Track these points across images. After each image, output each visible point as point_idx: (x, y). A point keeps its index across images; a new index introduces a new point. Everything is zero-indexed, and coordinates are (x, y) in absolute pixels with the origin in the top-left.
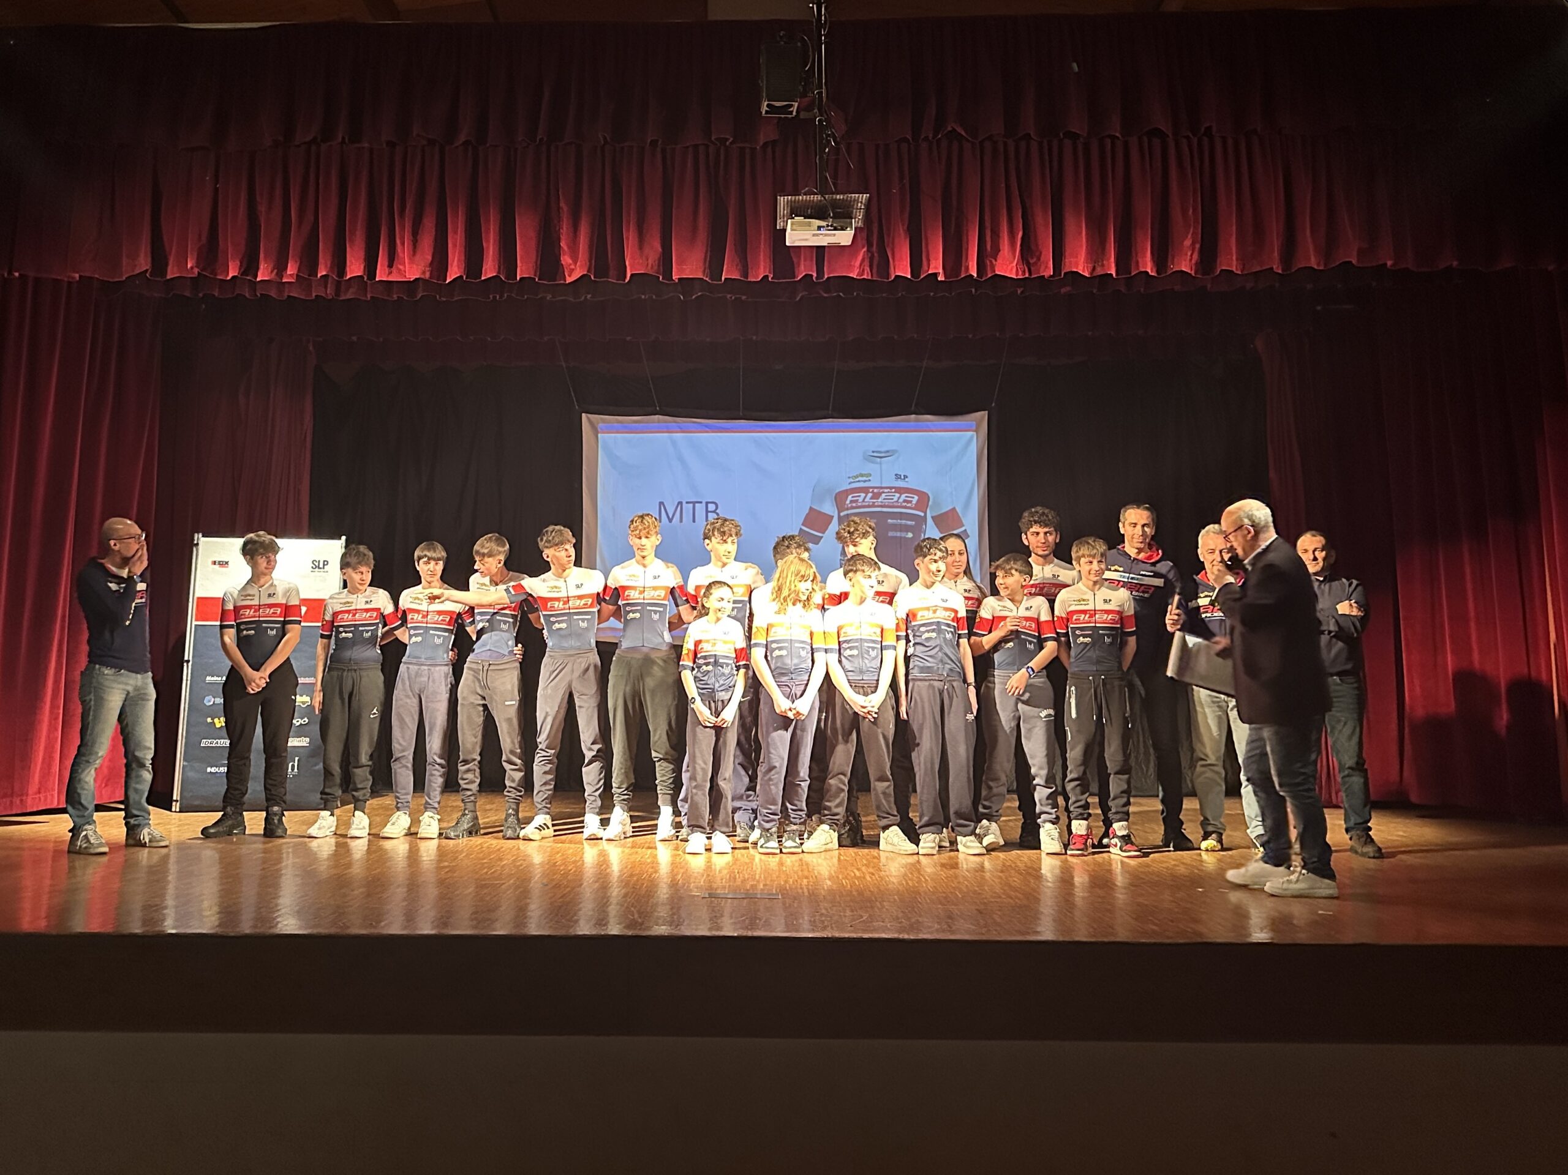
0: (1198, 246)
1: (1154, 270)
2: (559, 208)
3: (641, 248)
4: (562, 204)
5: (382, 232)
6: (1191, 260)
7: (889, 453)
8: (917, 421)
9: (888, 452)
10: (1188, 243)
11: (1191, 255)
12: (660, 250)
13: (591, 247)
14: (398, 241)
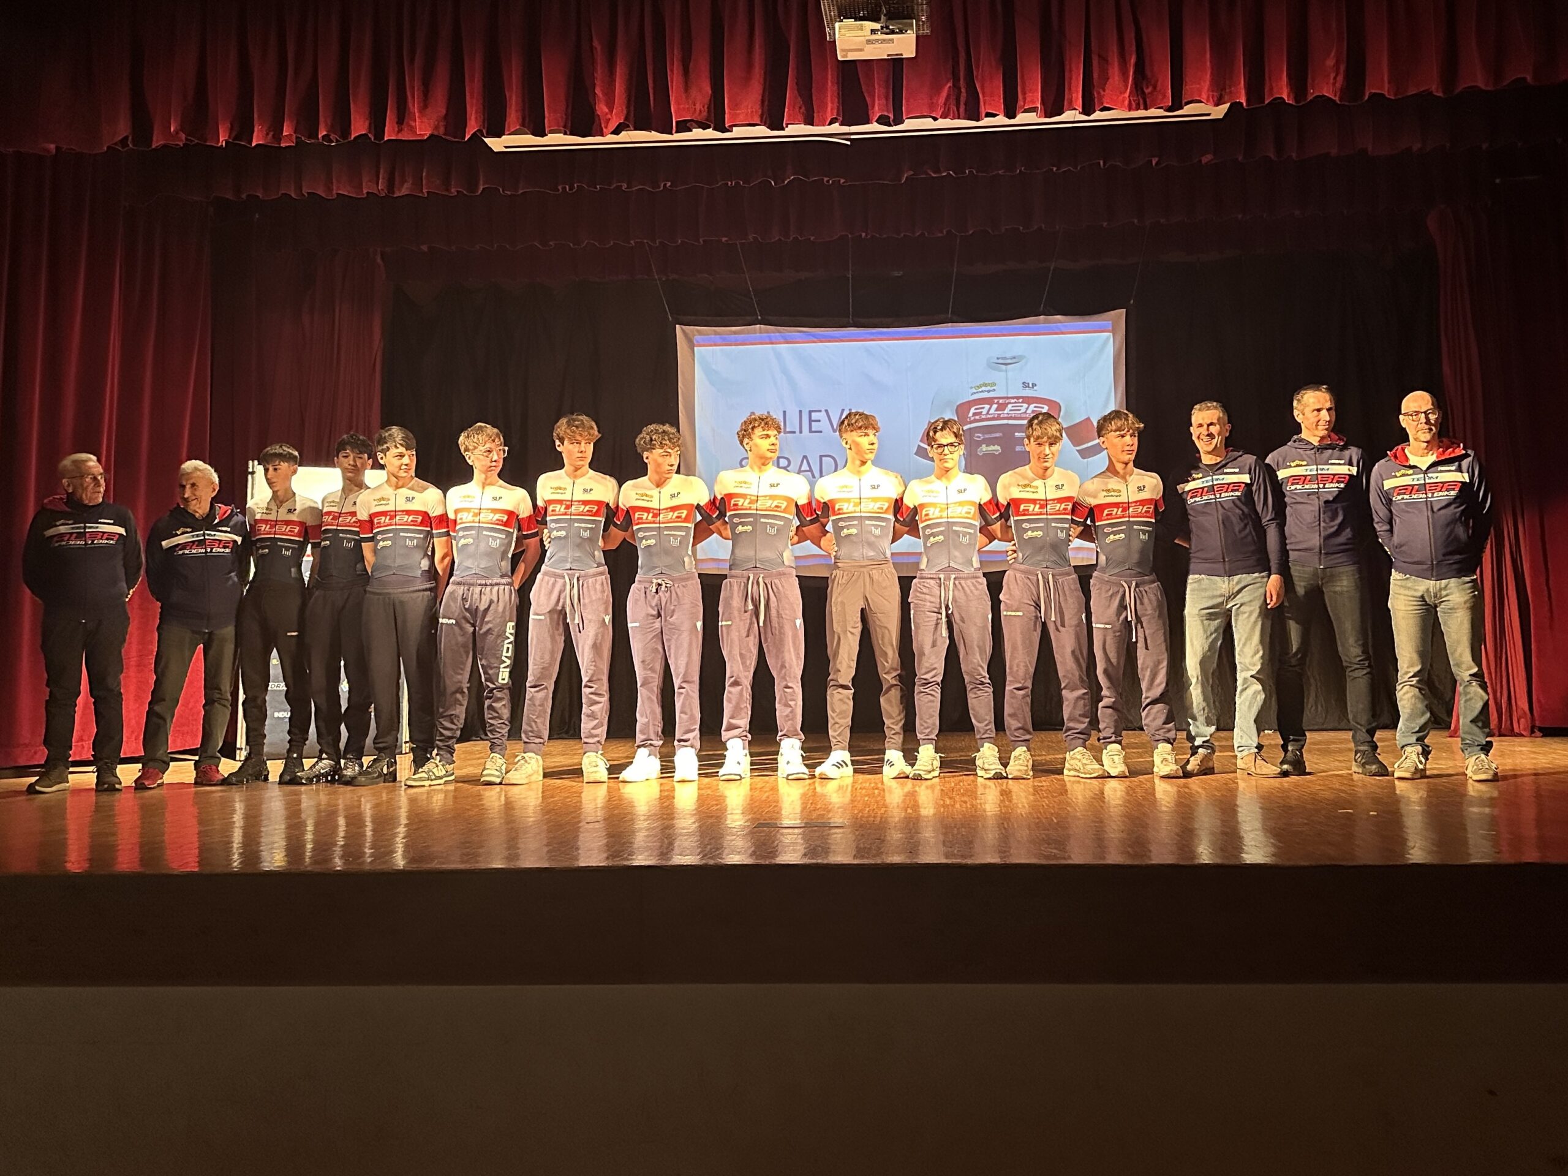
0: (1342, 68)
1: (1292, 96)
2: (592, 47)
3: (687, 89)
4: (596, 43)
5: (390, 84)
6: (1334, 84)
7: (1016, 359)
8: (1045, 322)
9: (1014, 358)
10: (1330, 62)
11: (1335, 78)
12: (710, 92)
13: (628, 90)
14: (409, 94)
